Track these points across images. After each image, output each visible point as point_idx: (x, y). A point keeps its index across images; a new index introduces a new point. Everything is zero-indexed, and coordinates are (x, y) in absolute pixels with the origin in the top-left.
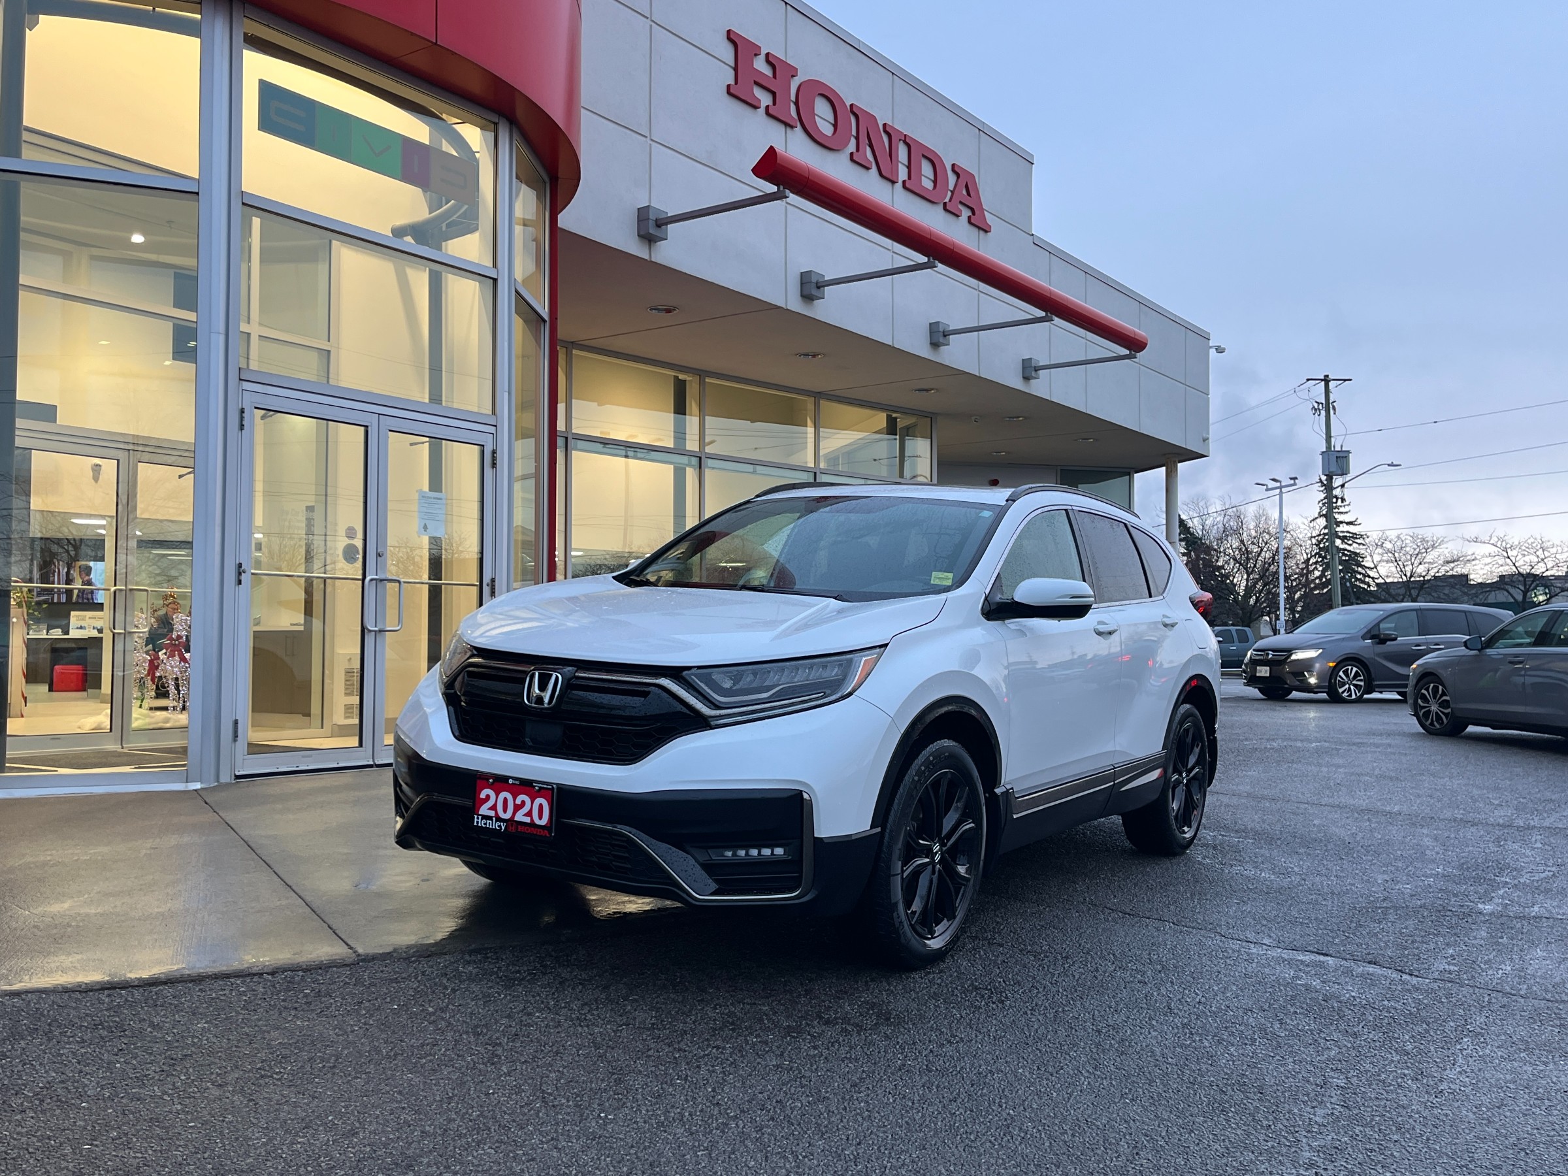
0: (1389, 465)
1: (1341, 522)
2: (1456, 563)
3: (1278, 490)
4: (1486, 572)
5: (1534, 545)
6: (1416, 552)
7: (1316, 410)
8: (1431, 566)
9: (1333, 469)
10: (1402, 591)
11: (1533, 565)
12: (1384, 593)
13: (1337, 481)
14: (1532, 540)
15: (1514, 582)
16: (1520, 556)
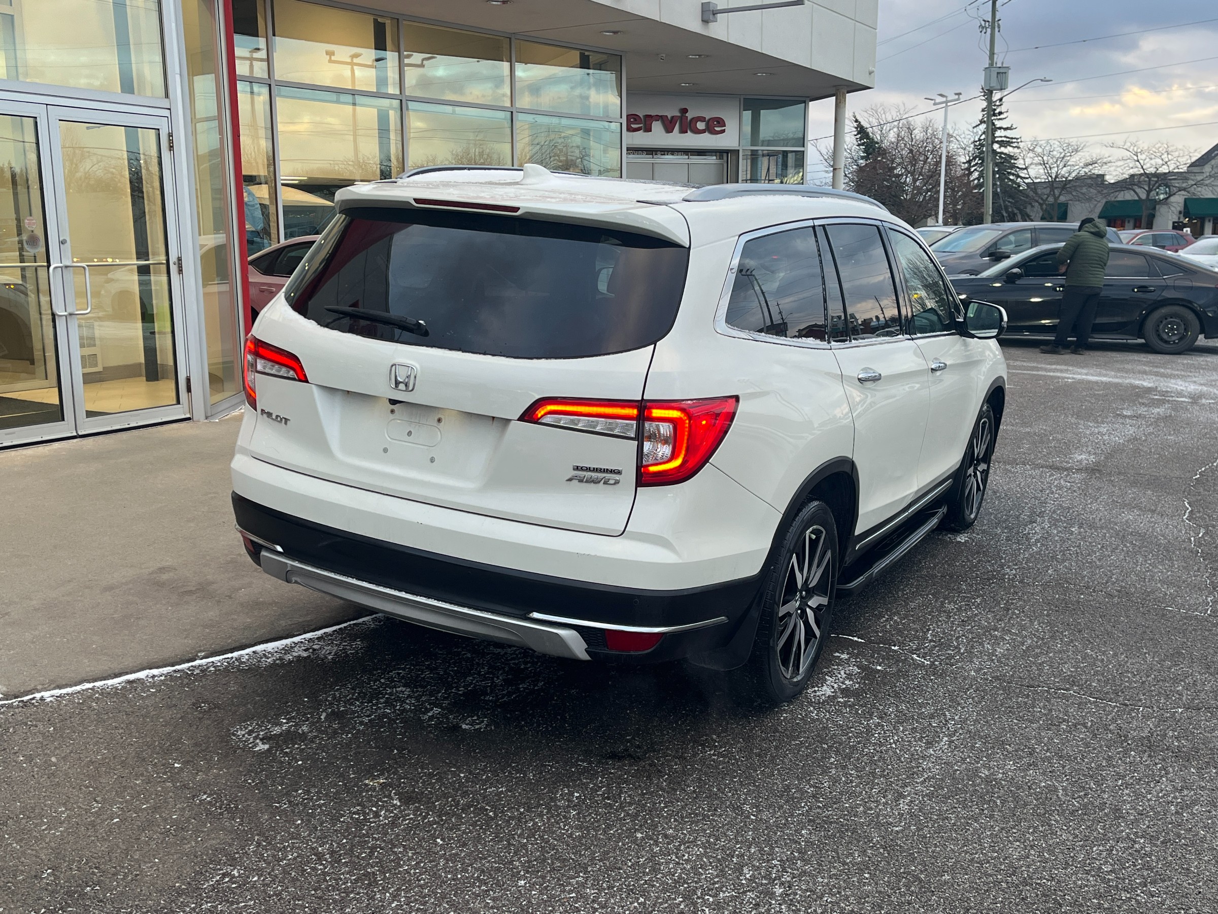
0: (1042, 80)
1: (1000, 128)
2: (1094, 166)
3: (944, 105)
4: (1118, 173)
5: (1160, 149)
6: (1063, 154)
7: (983, 28)
8: (1074, 167)
9: (994, 83)
10: (1047, 191)
11: (1158, 167)
12: (1031, 193)
13: (996, 96)
14: (1159, 145)
15: (1139, 182)
16: (1148, 160)
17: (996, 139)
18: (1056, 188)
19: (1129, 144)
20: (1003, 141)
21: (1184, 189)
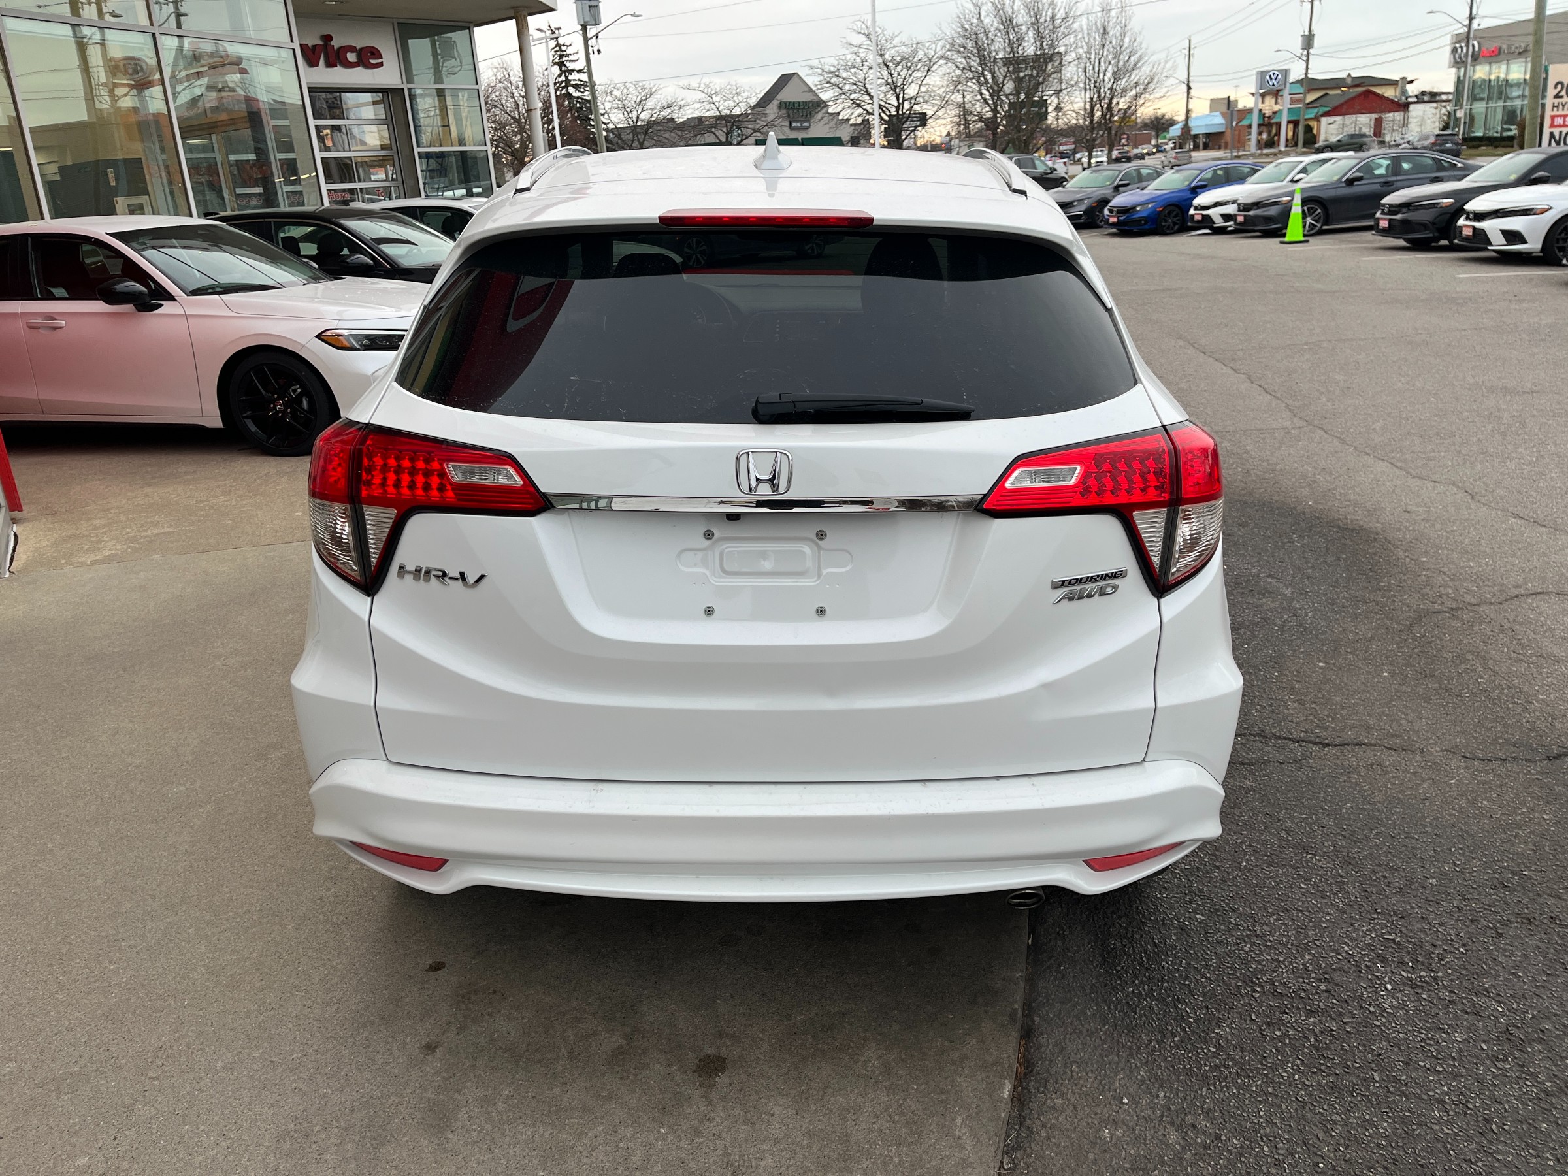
0: (631, 16)
3: (544, 40)
6: (638, 100)
8: (652, 111)
9: (587, 19)
10: (631, 135)
11: (731, 108)
12: (616, 139)
13: (592, 31)
16: (722, 102)
17: (573, 82)
18: (640, 133)
19: (703, 86)
20: (577, 84)
21: (759, 131)
